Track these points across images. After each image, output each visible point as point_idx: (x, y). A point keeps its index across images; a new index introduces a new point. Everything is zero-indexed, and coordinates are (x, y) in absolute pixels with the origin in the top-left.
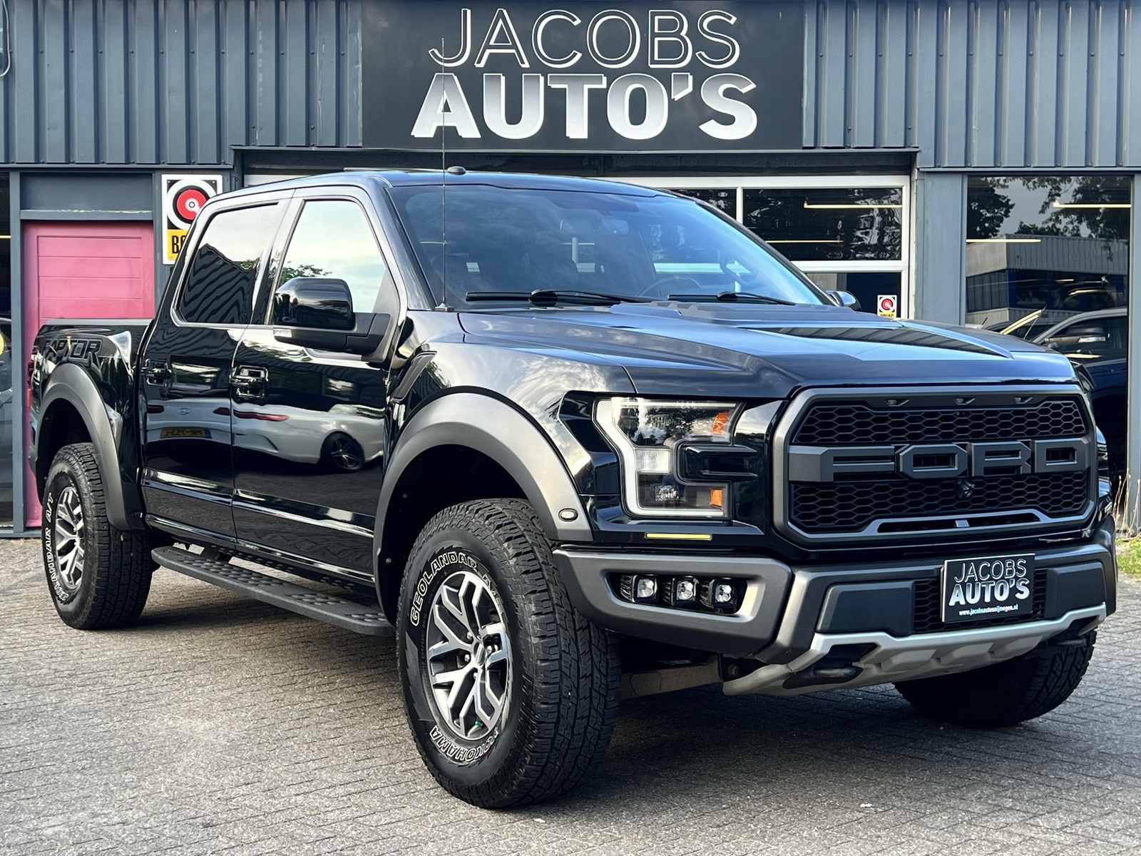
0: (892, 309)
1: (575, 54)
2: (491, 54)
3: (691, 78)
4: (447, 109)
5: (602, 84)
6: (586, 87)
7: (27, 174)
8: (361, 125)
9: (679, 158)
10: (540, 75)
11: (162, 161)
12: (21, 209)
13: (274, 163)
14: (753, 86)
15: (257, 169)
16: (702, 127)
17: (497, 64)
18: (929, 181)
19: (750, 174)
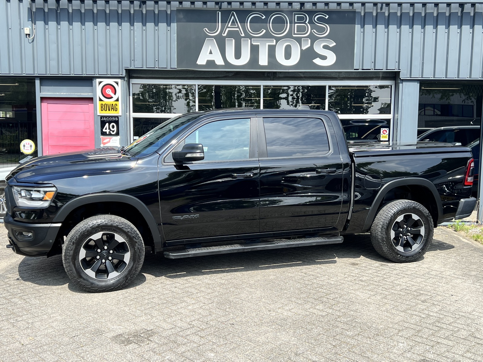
0: (386, 134)
1: (263, 31)
2: (229, 30)
3: (310, 40)
4: (211, 53)
5: (273, 43)
6: (267, 44)
7: (42, 79)
8: (176, 59)
9: (303, 73)
10: (249, 39)
11: (97, 74)
12: (40, 92)
13: (142, 74)
14: (335, 44)
15: (135, 77)
16: (314, 61)
17: (231, 34)
18: (404, 83)
19: (331, 79)
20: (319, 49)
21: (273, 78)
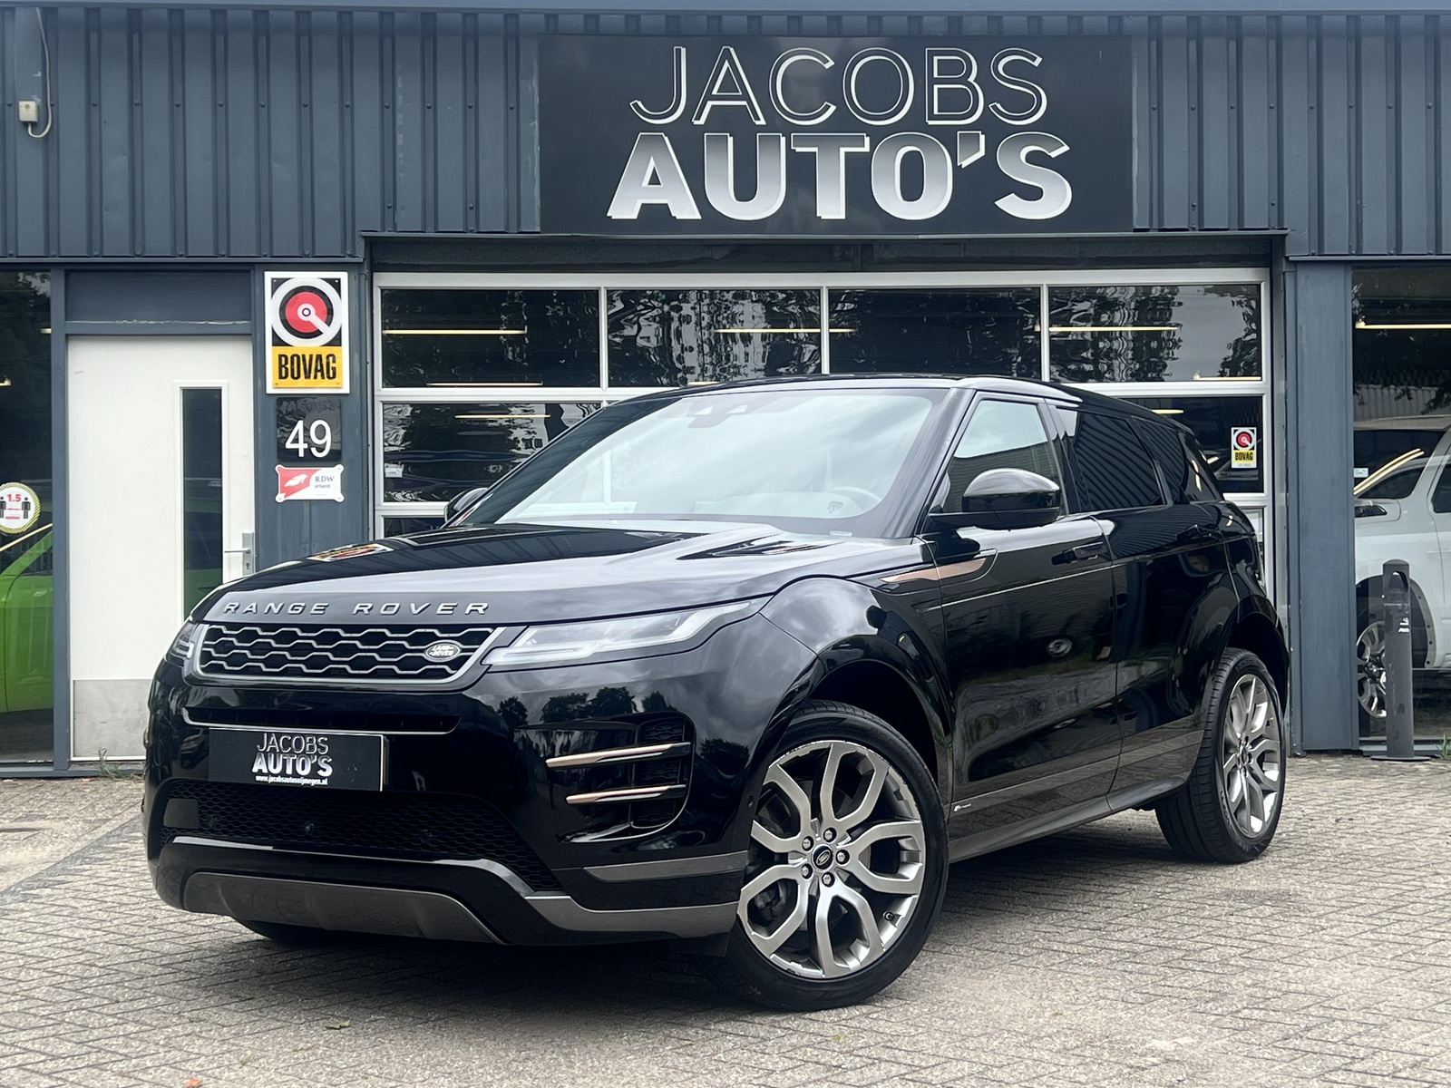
0: (1251, 446)
1: (827, 108)
2: (713, 106)
3: (982, 138)
4: (655, 180)
5: (863, 146)
6: (843, 150)
7: (74, 271)
8: (538, 203)
9: (962, 247)
10: (781, 134)
11: (265, 253)
12: (66, 320)
14: (1066, 148)
15: (391, 265)
16: (999, 203)
17: (723, 120)
18: (1302, 274)
19: (1058, 266)
20: (1014, 165)
21: (863, 262)
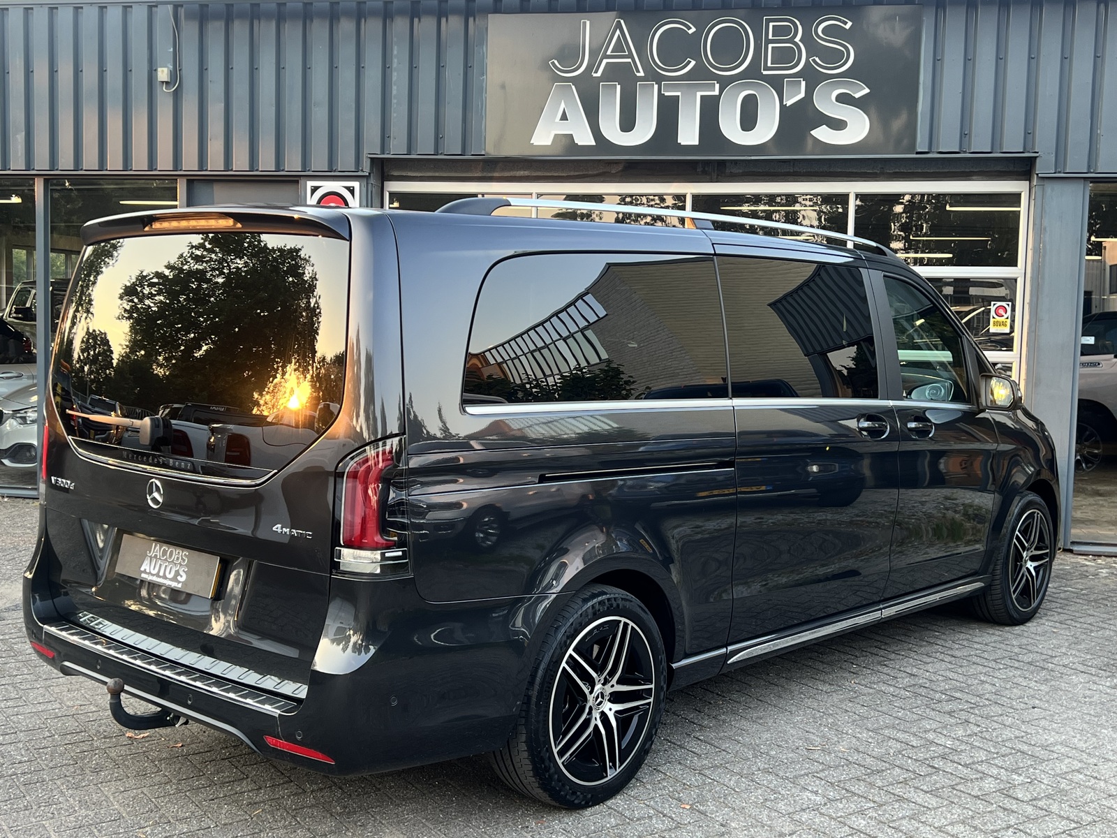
0: (1005, 316)
1: (689, 62)
2: (607, 63)
3: (803, 84)
4: (564, 117)
5: (714, 91)
6: (699, 94)
7: (192, 181)
9: (792, 164)
10: (654, 83)
11: (308, 169)
14: (867, 91)
15: (397, 176)
16: (814, 132)
17: (614, 73)
18: (1049, 187)
19: (863, 179)
20: (826, 103)
21: (718, 175)
